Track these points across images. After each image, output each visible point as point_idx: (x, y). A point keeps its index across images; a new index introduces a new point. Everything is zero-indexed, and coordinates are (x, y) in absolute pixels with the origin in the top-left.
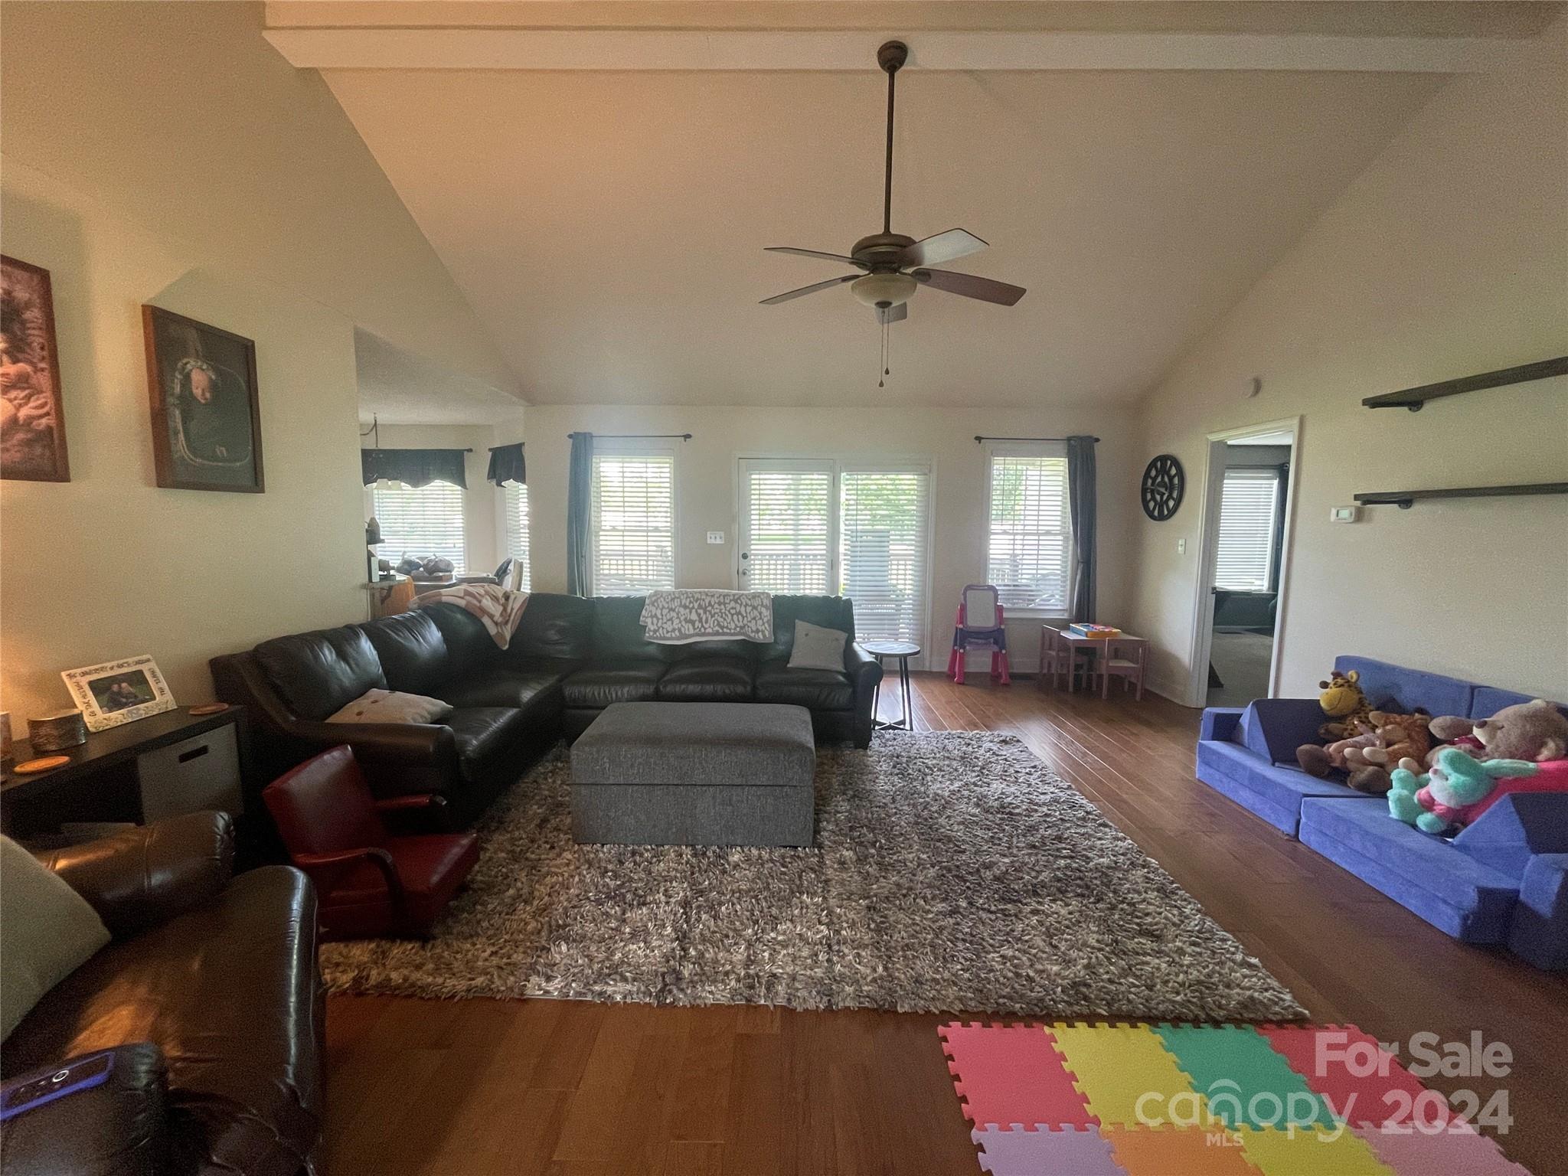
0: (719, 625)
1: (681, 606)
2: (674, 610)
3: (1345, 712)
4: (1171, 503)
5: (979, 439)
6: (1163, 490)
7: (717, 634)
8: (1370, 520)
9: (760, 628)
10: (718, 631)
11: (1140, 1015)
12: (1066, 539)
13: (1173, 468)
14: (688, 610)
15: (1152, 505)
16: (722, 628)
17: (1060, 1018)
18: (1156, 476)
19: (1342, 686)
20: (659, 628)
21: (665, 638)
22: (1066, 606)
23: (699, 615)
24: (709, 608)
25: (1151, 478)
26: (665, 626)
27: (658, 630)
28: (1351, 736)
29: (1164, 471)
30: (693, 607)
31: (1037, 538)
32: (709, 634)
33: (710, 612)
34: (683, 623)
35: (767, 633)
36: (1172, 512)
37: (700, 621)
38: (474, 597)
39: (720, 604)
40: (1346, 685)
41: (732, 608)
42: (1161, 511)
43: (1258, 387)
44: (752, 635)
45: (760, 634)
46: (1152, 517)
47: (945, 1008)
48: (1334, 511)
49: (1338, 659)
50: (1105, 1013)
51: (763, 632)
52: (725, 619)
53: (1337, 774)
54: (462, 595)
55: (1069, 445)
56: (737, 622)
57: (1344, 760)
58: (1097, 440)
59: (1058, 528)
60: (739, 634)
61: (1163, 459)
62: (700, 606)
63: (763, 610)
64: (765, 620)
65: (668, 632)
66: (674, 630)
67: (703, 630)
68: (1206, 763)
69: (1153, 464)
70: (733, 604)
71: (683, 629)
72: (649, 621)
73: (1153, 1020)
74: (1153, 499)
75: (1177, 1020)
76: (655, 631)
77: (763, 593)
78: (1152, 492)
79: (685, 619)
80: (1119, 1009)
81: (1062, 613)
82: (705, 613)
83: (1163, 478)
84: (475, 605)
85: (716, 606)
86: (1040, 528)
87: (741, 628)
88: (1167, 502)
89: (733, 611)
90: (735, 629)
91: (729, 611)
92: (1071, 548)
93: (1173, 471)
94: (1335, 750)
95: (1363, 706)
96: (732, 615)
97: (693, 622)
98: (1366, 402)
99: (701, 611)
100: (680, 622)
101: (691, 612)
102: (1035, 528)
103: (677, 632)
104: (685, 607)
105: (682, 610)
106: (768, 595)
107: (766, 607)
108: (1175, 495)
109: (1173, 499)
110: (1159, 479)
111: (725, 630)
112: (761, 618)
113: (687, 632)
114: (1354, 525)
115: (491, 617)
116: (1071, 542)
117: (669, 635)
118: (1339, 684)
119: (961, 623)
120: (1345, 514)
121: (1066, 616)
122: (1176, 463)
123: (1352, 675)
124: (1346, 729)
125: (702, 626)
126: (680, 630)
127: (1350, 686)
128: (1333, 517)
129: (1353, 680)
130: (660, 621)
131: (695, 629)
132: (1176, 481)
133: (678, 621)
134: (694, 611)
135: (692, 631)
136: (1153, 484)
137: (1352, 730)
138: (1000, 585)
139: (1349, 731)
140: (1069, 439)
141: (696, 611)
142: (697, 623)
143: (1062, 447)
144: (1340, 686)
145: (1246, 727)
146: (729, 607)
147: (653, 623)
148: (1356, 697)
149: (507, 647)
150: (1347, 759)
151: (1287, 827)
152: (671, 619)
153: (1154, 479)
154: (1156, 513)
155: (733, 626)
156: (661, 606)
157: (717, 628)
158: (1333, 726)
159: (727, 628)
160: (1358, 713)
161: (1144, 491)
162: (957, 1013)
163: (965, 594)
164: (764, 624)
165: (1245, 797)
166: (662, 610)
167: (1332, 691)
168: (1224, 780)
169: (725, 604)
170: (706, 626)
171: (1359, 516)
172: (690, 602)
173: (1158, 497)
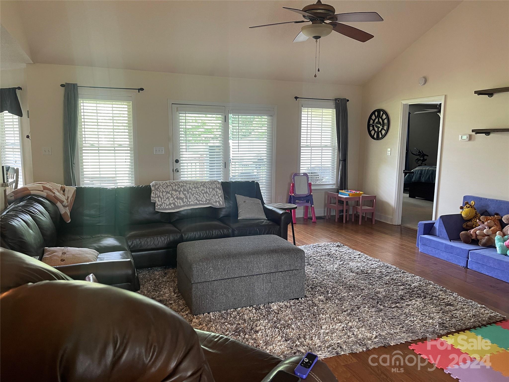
0: (197, 199)
1: (173, 190)
2: (169, 193)
3: (471, 218)
4: (383, 132)
5: (296, 98)
6: (379, 126)
7: (196, 204)
8: (474, 140)
9: (217, 200)
10: (196, 203)
11: (464, 328)
12: (333, 150)
13: (384, 115)
14: (178, 192)
15: (373, 132)
16: (199, 201)
17: (444, 335)
18: (375, 119)
19: (469, 207)
20: (162, 203)
21: (166, 209)
22: (335, 182)
23: (185, 194)
24: (190, 191)
25: (372, 120)
26: (165, 202)
27: (162, 205)
28: (476, 226)
29: (379, 116)
30: (181, 191)
31: (321, 149)
32: (192, 205)
33: (191, 192)
34: (176, 200)
35: (221, 202)
36: (384, 136)
37: (186, 198)
38: (50, 190)
39: (195, 188)
40: (470, 207)
41: (202, 190)
42: (378, 135)
43: (426, 81)
44: (214, 204)
45: (218, 203)
46: (373, 137)
47: (406, 341)
48: (460, 136)
49: (464, 197)
50: (454, 330)
51: (219, 202)
52: (200, 196)
53: (475, 241)
54: (42, 189)
55: (336, 102)
56: (206, 197)
57: (476, 235)
58: (348, 101)
59: (329, 144)
60: (208, 204)
61: (379, 111)
62: (184, 190)
63: (218, 190)
64: (219, 195)
65: (167, 205)
66: (170, 204)
67: (188, 203)
68: (424, 245)
69: (374, 113)
70: (202, 188)
71: (176, 203)
72: (157, 199)
73: (469, 329)
74: (374, 129)
75: (475, 327)
76: (161, 205)
77: (216, 181)
78: (373, 126)
79: (177, 198)
80: (458, 328)
81: (331, 186)
82: (188, 193)
83: (379, 120)
84: (52, 195)
85: (194, 189)
86: (322, 144)
87: (209, 200)
88: (381, 131)
89: (203, 192)
90: (206, 201)
91: (201, 192)
92: (336, 153)
93: (384, 117)
94: (473, 232)
95: (477, 214)
96: (203, 194)
97: (182, 199)
98: (476, 92)
99: (186, 192)
100: (174, 199)
101: (180, 194)
102: (320, 144)
103: (172, 205)
104: (176, 191)
105: (173, 192)
106: (218, 182)
107: (219, 188)
108: (385, 128)
109: (384, 130)
110: (377, 120)
111: (200, 202)
112: (217, 195)
113: (179, 205)
114: (468, 142)
115: (62, 202)
116: (336, 151)
117: (167, 207)
118: (468, 207)
119: (293, 193)
120: (465, 137)
121: (334, 187)
122: (385, 113)
123: (472, 203)
124: (474, 224)
125: (188, 201)
126: (174, 204)
127: (472, 207)
128: (460, 139)
129: (473, 205)
130: (163, 199)
131: (184, 202)
132: (386, 121)
133: (172, 199)
134: (181, 192)
135: (182, 204)
136: (373, 123)
137: (476, 224)
138: (309, 173)
139: (475, 225)
140: (336, 100)
141: (183, 193)
142: (184, 199)
143: (332, 103)
144: (468, 208)
145: (437, 228)
146: (200, 189)
147: (159, 201)
148: (475, 211)
149: (70, 220)
150: (477, 235)
151: (463, 264)
152: (168, 198)
153: (374, 121)
154: (375, 136)
155: (205, 200)
156: (162, 191)
157: (196, 201)
158: (469, 223)
159: (201, 201)
160: (476, 218)
161: (369, 125)
162: (411, 341)
163: (294, 178)
164: (219, 197)
165: (444, 256)
166: (162, 193)
167: (466, 210)
168: (433, 250)
169: (198, 188)
170: (190, 200)
171: (470, 138)
172: (178, 188)
173: (376, 129)
